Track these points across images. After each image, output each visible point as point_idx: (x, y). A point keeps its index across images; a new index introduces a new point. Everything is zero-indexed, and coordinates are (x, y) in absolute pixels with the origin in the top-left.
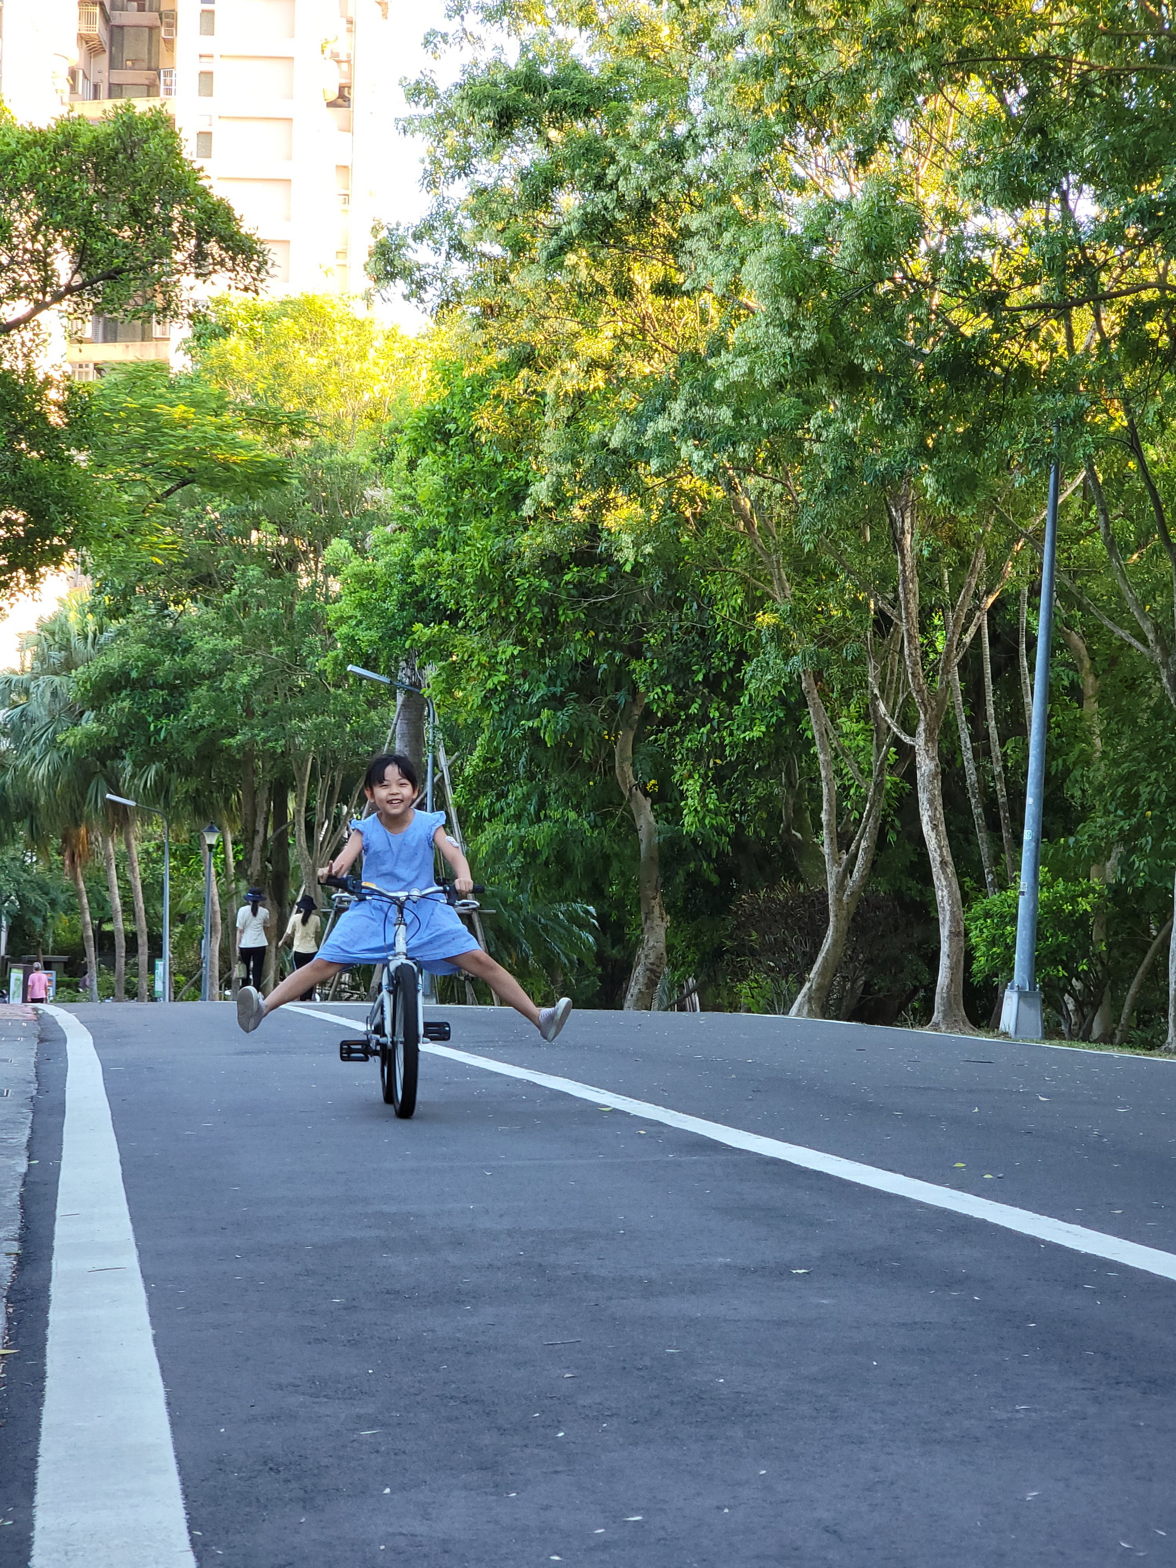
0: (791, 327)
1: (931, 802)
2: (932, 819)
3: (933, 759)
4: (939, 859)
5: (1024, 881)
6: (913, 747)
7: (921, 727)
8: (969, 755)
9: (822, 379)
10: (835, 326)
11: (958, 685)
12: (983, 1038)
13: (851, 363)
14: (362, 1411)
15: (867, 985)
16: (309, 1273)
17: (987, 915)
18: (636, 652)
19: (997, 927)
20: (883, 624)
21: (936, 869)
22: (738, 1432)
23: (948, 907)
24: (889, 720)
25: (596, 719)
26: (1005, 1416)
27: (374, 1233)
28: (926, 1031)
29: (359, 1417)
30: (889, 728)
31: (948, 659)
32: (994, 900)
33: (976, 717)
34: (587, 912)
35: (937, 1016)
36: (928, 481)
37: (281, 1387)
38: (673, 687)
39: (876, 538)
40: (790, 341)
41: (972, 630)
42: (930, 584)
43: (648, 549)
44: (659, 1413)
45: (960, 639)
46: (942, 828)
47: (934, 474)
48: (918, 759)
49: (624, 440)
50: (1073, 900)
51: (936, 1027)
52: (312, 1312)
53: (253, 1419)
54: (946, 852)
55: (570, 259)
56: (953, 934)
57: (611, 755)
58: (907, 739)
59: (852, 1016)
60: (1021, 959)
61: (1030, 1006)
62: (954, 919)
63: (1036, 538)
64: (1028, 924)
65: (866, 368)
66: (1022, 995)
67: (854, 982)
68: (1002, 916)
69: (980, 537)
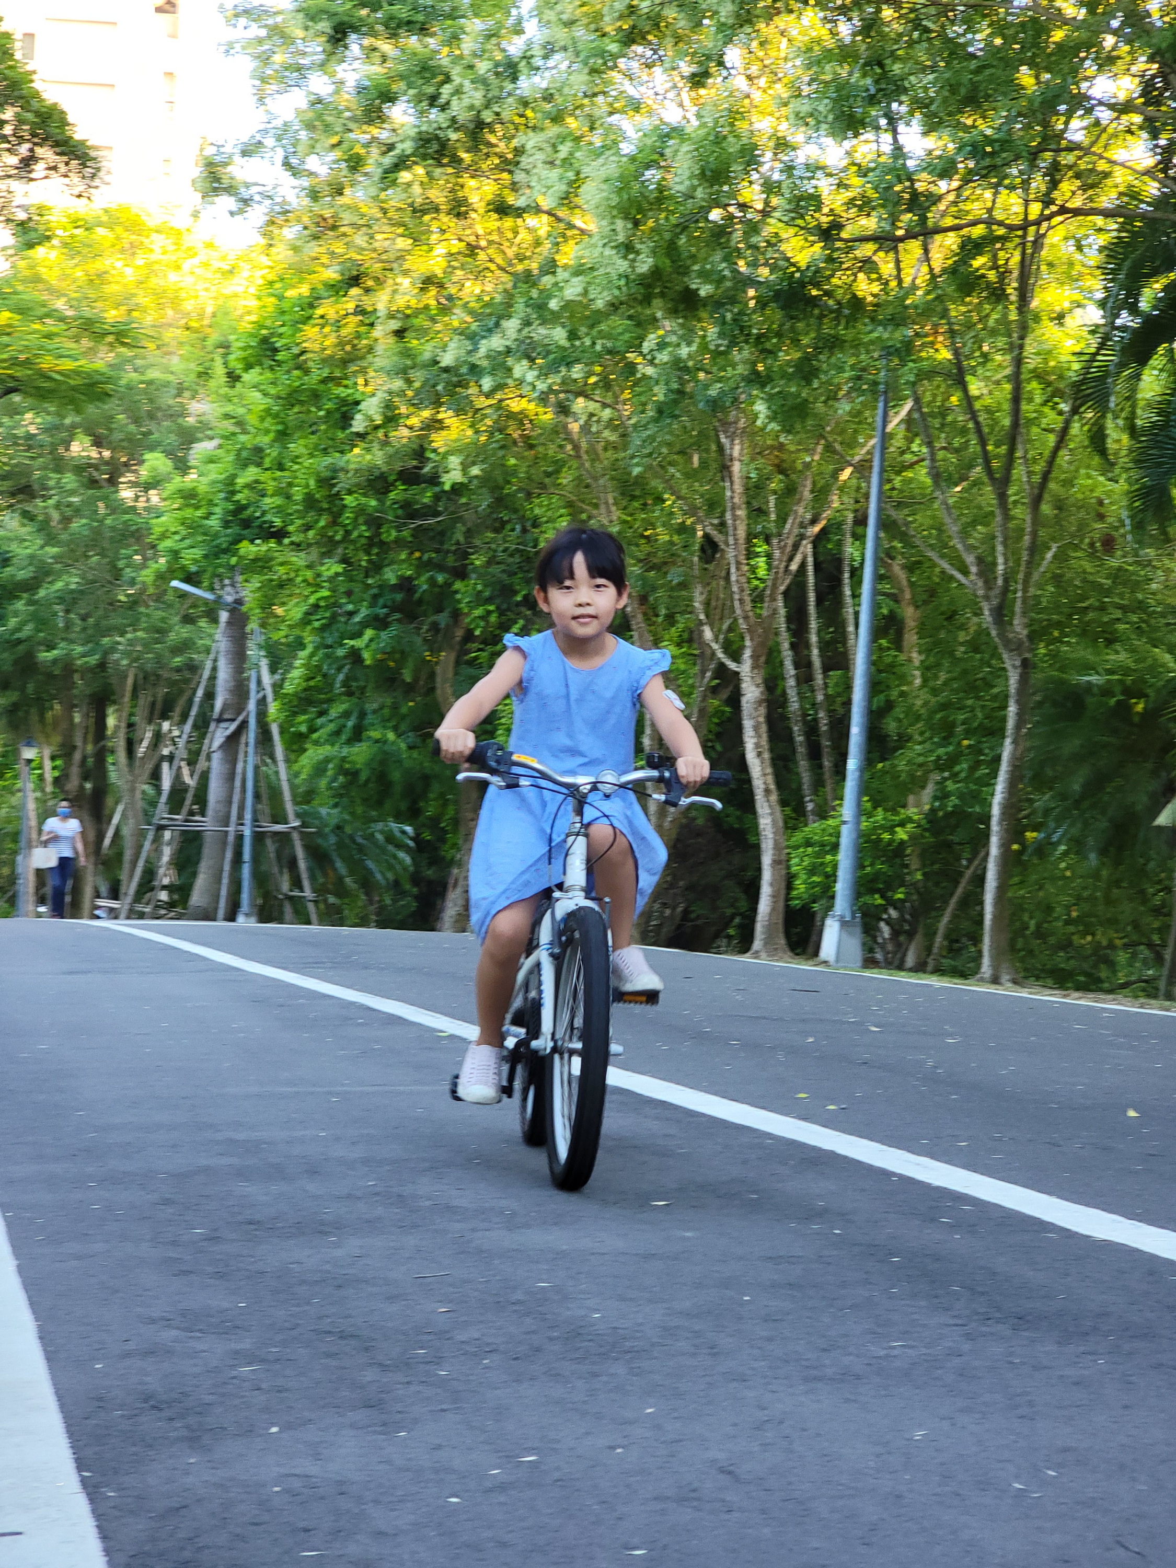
0: (628, 248)
1: (756, 728)
2: (757, 745)
3: (758, 686)
4: (762, 786)
5: (847, 810)
6: (737, 673)
7: (747, 654)
8: (792, 682)
9: (657, 302)
10: (671, 249)
11: (782, 611)
12: (805, 966)
13: (687, 289)
14: (239, 1347)
15: (686, 912)
16: (167, 1202)
17: (808, 843)
18: (461, 573)
19: (818, 855)
20: (710, 548)
21: (759, 797)
22: (619, 1369)
23: (771, 836)
24: (715, 646)
25: (418, 641)
26: (882, 1353)
27: (225, 1161)
28: (746, 958)
29: (237, 1352)
30: (713, 654)
31: (775, 586)
32: (814, 828)
33: (799, 644)
34: (404, 832)
35: (757, 944)
36: (761, 408)
37: (153, 1321)
38: (498, 608)
39: (704, 464)
40: (625, 264)
41: (798, 559)
42: (758, 512)
43: (475, 471)
44: (538, 1350)
45: (787, 567)
46: (767, 755)
47: (767, 400)
48: (744, 685)
49: (457, 359)
50: (891, 829)
51: (756, 955)
52: (174, 1243)
53: (128, 1355)
54: (770, 779)
55: (405, 176)
56: (776, 863)
57: (432, 675)
58: (732, 665)
59: (671, 943)
60: (842, 888)
61: (851, 934)
62: (777, 847)
63: (863, 469)
64: (850, 853)
65: (702, 293)
66: (844, 924)
67: (674, 909)
68: (823, 845)
69: (807, 466)
